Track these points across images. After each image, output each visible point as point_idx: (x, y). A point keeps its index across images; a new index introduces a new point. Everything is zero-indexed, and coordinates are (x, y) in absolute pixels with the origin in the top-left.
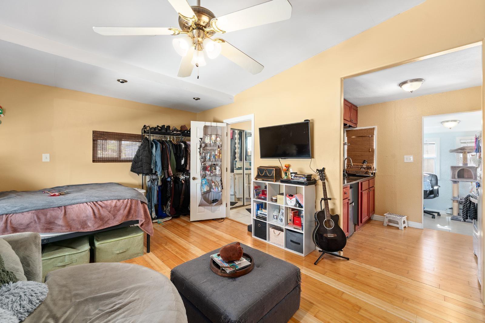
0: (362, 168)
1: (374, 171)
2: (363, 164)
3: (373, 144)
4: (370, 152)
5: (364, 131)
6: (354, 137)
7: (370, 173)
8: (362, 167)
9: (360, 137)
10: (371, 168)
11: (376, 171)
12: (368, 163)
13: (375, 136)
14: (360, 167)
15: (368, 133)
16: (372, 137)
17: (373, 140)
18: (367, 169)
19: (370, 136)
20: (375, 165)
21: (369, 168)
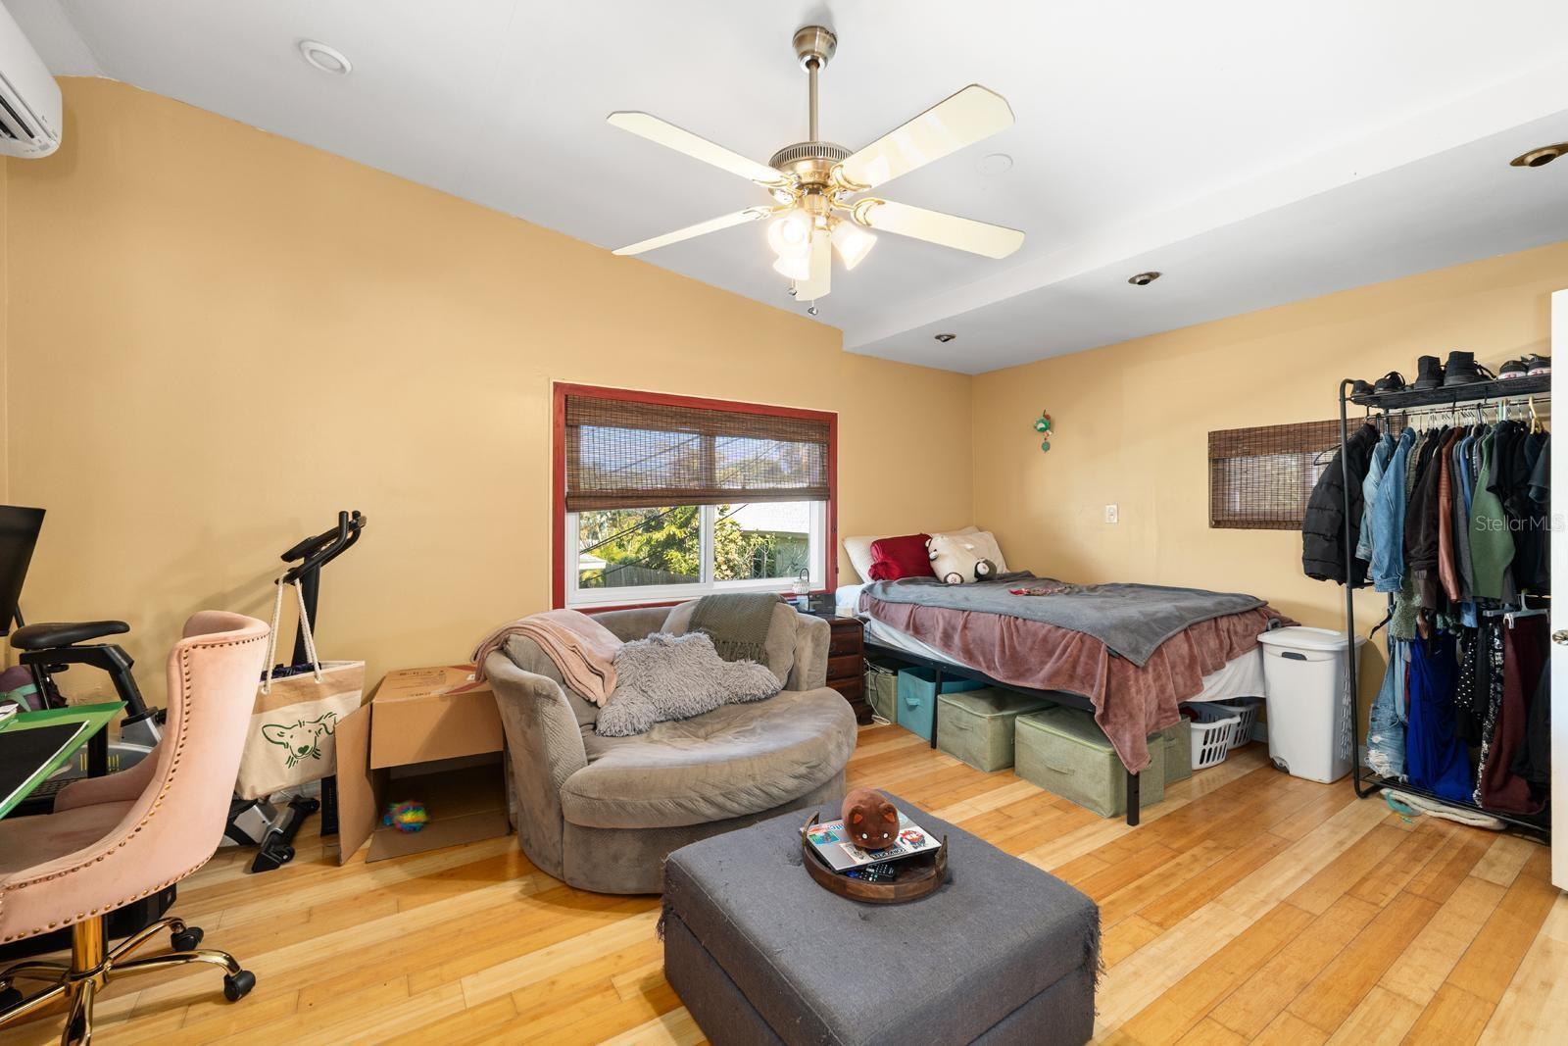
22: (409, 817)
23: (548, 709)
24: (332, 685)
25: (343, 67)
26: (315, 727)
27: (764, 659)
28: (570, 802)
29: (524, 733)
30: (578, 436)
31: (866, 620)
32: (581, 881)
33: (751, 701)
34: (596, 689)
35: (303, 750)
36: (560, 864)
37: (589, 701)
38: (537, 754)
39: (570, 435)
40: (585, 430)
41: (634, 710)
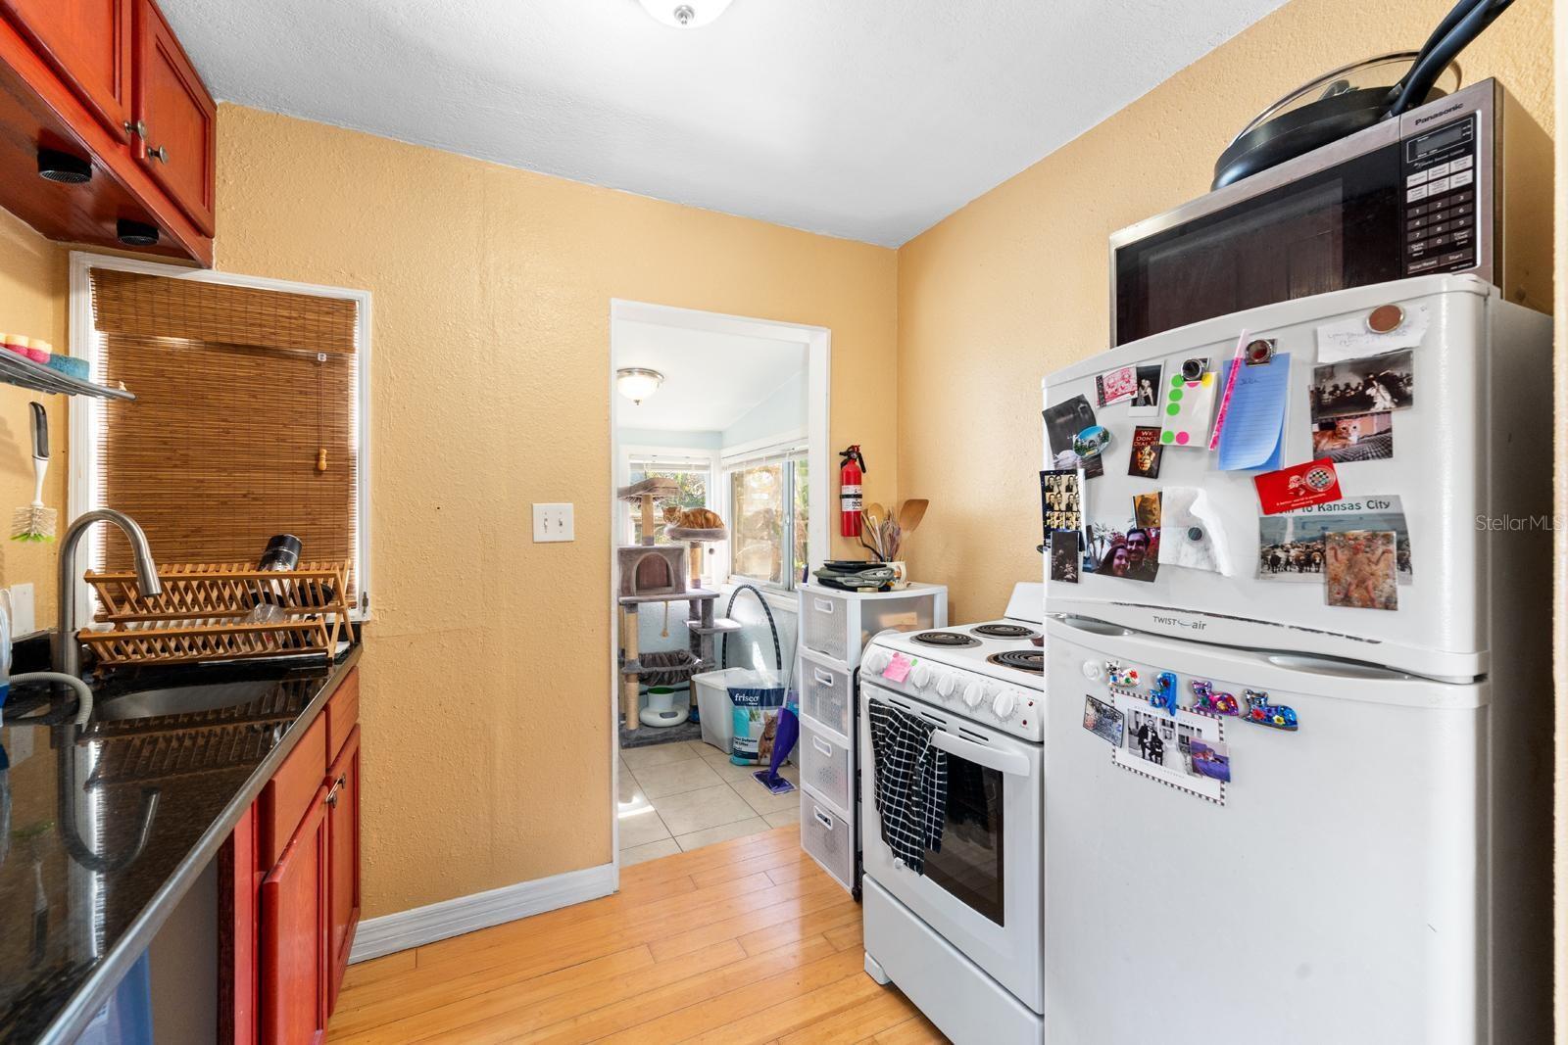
0: (256, 599)
1: (354, 615)
2: (265, 572)
3: (346, 416)
4: (318, 471)
5: (272, 311)
6: (178, 342)
7: (330, 628)
8: (261, 589)
9: (235, 348)
10: (330, 594)
11: (369, 608)
12: (304, 557)
13: (355, 362)
14: (239, 593)
15: (303, 328)
16: (336, 370)
17: (342, 389)
18: (305, 603)
19: (323, 358)
20: (359, 572)
21: (319, 595)
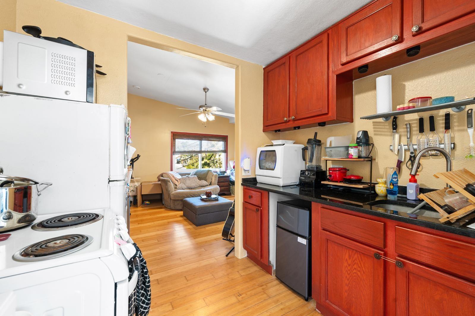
22: (147, 202)
23: (169, 183)
24: (136, 181)
25: (139, 88)
26: (134, 187)
27: (206, 180)
28: (172, 196)
29: (165, 187)
30: (175, 141)
31: (230, 176)
32: (173, 208)
33: (203, 187)
34: (177, 183)
35: (132, 190)
36: (170, 206)
37: (175, 185)
38: (167, 190)
39: (174, 141)
40: (177, 140)
41: (182, 186)
